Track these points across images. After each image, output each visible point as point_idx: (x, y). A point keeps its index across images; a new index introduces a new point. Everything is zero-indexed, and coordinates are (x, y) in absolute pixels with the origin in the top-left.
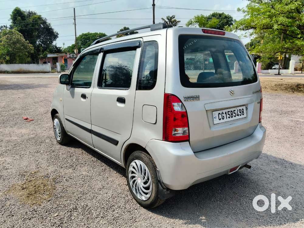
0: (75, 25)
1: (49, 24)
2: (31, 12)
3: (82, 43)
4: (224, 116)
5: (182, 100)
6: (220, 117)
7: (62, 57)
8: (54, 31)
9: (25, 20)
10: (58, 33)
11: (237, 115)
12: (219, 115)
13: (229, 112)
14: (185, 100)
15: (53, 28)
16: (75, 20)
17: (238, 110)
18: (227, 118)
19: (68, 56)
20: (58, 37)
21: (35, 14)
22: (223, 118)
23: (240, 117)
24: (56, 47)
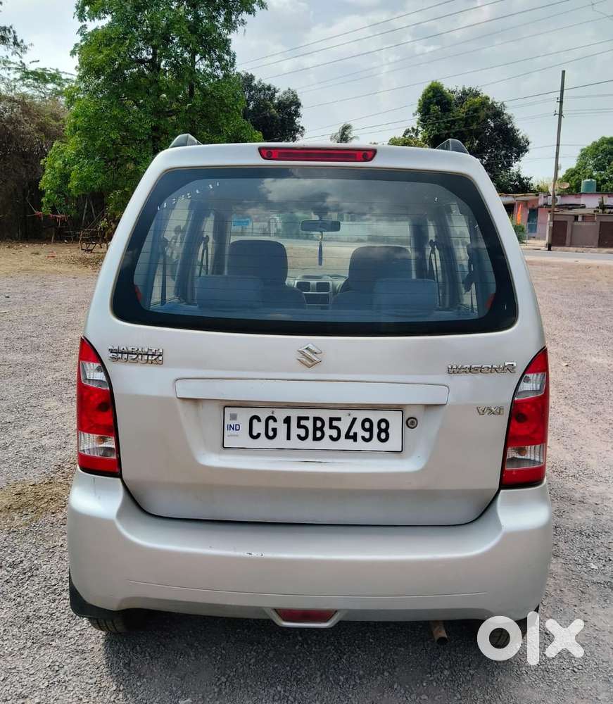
0: (561, 115)
1: (510, 118)
2: (470, 90)
3: (595, 167)
4: (274, 430)
5: (105, 356)
6: (259, 428)
7: (526, 202)
8: (520, 136)
9: (450, 111)
10: (529, 140)
11: (347, 436)
12: (255, 421)
13: (307, 418)
14: (115, 359)
15: (516, 127)
16: (561, 102)
17: (354, 420)
18: (289, 438)
19: (541, 202)
20: (526, 151)
21: (477, 94)
22: (271, 434)
23: (360, 444)
24: (519, 176)
